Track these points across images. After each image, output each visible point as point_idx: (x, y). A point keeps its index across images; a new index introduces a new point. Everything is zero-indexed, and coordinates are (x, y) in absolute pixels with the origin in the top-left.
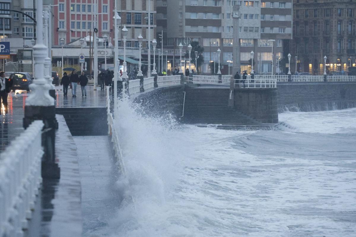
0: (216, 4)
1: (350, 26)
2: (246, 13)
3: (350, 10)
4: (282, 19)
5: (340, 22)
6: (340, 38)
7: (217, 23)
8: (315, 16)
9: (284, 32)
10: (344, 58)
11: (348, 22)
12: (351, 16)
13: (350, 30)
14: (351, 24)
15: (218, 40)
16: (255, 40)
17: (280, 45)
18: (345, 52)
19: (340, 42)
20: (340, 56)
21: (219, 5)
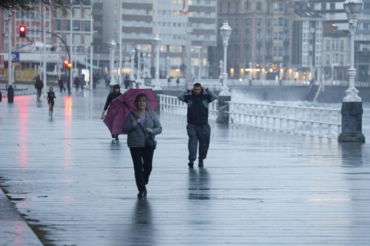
0: (147, 13)
1: (267, 35)
2: (175, 21)
3: (267, 20)
4: (207, 27)
5: (259, 31)
6: (259, 46)
7: (149, 31)
8: (237, 25)
9: (209, 39)
10: (263, 64)
11: (265, 31)
12: (268, 25)
13: (267, 38)
14: (269, 33)
15: (150, 46)
16: (183, 47)
17: (206, 51)
18: (264, 58)
19: (259, 49)
20: (259, 61)
21: (151, 13)
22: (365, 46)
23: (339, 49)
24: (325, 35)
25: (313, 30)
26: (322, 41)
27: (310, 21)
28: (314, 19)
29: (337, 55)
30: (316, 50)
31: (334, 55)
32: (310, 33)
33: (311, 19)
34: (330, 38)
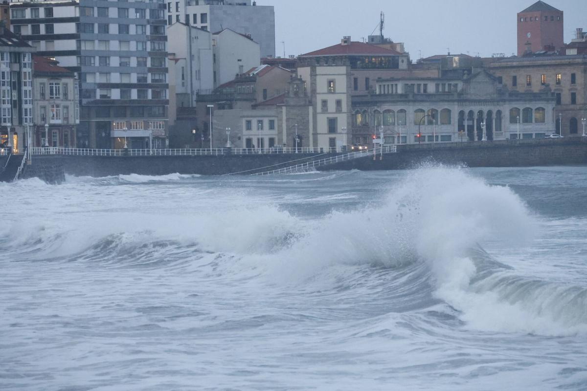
22: (104, 92)
23: (61, 96)
24: (37, 74)
25: (16, 67)
26: (32, 84)
27: (10, 53)
28: (17, 49)
29: (58, 106)
30: (24, 98)
31: (53, 106)
32: (12, 72)
33: (12, 49)
34: (45, 80)
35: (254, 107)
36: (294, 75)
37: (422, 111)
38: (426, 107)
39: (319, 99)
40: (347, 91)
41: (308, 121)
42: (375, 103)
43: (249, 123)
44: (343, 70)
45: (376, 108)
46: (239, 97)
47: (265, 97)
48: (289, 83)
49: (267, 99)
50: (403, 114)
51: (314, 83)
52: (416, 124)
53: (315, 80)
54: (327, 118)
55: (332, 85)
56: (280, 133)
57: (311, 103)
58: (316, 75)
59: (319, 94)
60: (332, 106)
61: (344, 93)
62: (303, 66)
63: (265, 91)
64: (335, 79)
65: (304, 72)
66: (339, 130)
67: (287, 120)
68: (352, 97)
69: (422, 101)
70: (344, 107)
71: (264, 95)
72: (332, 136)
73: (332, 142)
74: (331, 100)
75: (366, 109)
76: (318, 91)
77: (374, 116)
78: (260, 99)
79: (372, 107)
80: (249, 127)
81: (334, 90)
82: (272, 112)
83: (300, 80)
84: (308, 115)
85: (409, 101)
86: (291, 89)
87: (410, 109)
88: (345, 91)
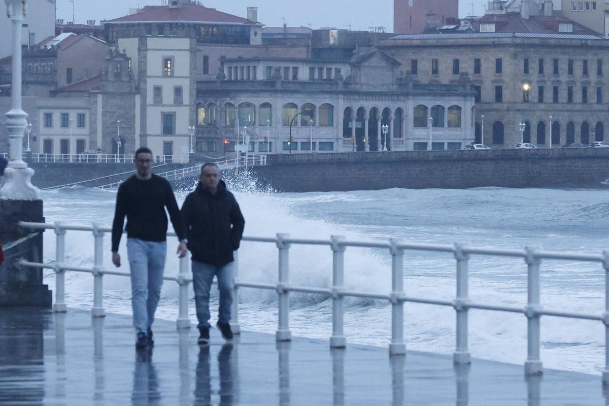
35: (54, 94)
36: (113, 48)
37: (294, 106)
38: (300, 100)
39: (150, 84)
40: (191, 74)
41: (134, 116)
42: (226, 93)
43: (48, 116)
44: (185, 43)
45: (228, 100)
46: (32, 79)
47: (69, 80)
48: (108, 60)
49: (73, 83)
50: (267, 110)
51: (143, 61)
52: (285, 125)
53: (145, 57)
54: (162, 112)
55: (169, 66)
56: (93, 132)
57: (139, 90)
58: (147, 50)
59: (150, 77)
60: (168, 96)
61: (187, 77)
62: (127, 36)
63: (69, 71)
64: (173, 57)
65: (129, 45)
66: (178, 131)
67: (104, 115)
68: (198, 82)
69: (295, 92)
70: (186, 98)
71: (68, 77)
72: (168, 138)
73: (168, 148)
74: (168, 87)
75: (214, 102)
76: (150, 72)
77: (225, 112)
78: (62, 82)
79: (223, 99)
80: (48, 123)
81: (172, 72)
82: (81, 102)
83: (124, 56)
84: (135, 107)
85: (276, 91)
86: (110, 69)
87: (278, 102)
88: (188, 75)
